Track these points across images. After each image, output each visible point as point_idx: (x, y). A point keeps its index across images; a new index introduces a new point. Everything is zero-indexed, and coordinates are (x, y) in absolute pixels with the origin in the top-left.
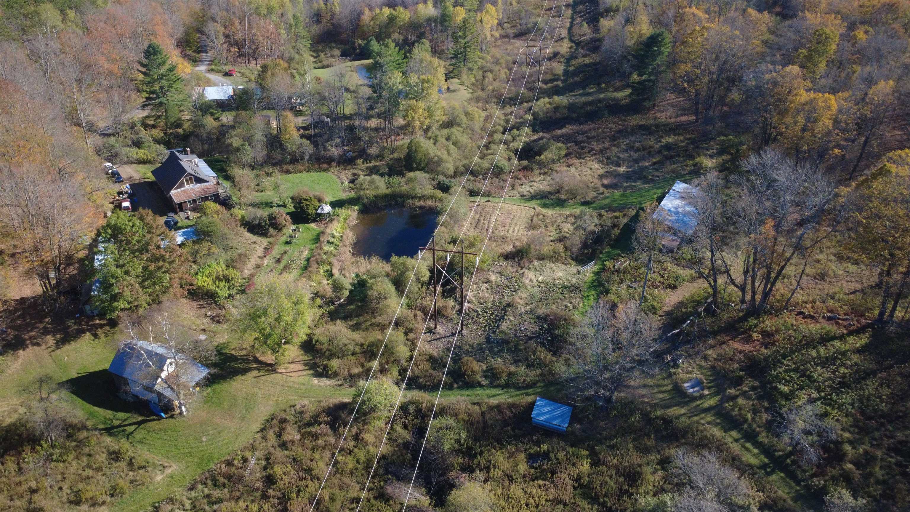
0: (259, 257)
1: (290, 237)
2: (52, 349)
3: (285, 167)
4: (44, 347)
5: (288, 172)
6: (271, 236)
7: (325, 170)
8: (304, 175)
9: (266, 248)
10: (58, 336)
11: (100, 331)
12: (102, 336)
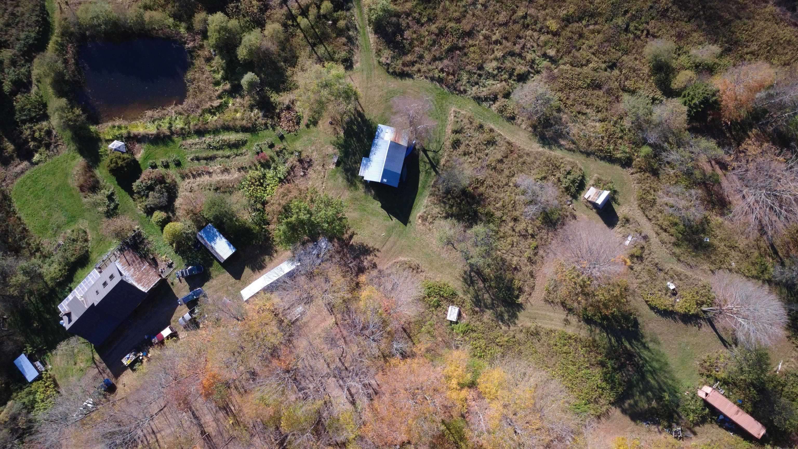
0: (210, 176)
1: (167, 166)
5: (24, 232)
6: (173, 182)
7: (5, 195)
8: (22, 214)
9: (194, 178)
10: (362, 258)
11: (346, 237)
12: (349, 232)
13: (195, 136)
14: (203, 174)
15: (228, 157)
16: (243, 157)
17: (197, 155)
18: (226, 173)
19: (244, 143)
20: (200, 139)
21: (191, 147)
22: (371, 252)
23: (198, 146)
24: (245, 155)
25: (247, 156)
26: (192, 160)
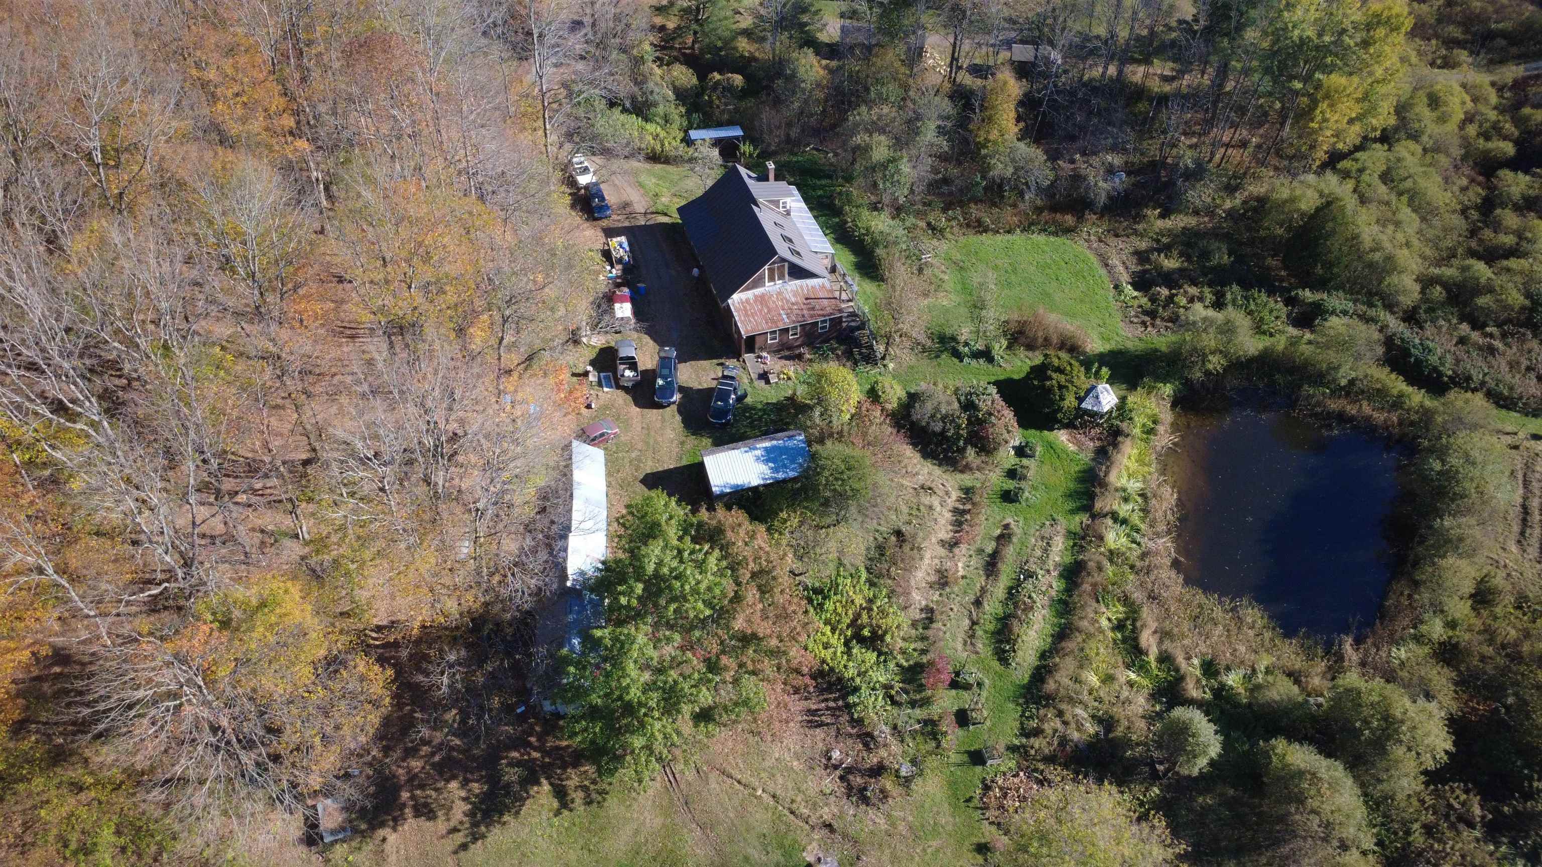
0: (942, 543)
1: (1012, 474)
2: (459, 838)
3: (975, 211)
4: (441, 826)
5: (980, 227)
6: (967, 468)
7: (1068, 231)
8: (1018, 238)
9: (955, 511)
10: (476, 787)
11: (573, 779)
12: (578, 797)
13: (1068, 559)
14: (956, 532)
15: (978, 603)
16: (961, 636)
17: (1015, 540)
18: (933, 578)
19: (1003, 657)
20: (1057, 565)
21: (1043, 538)
22: (475, 825)
23: (1038, 553)
24: (965, 643)
25: (960, 647)
26: (1007, 526)
